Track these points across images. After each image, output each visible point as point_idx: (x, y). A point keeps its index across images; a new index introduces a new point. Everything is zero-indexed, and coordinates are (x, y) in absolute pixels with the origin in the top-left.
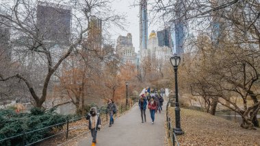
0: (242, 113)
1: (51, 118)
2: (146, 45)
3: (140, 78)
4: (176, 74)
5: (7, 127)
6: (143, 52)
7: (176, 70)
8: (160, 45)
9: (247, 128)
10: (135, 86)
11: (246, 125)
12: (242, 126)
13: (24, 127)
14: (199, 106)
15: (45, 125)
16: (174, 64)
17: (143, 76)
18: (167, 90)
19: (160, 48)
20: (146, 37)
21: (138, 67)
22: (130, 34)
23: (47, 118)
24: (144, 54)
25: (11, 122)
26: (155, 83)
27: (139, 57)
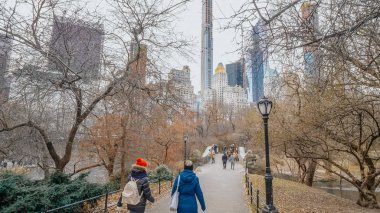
0: (357, 184)
1: (82, 189)
2: (210, 83)
3: (201, 131)
4: (266, 126)
5: (20, 201)
6: (206, 92)
7: (266, 120)
8: (230, 83)
9: (366, 206)
10: (194, 143)
11: (364, 202)
12: (359, 203)
13: (46, 201)
14: (289, 173)
15: (75, 199)
16: (263, 111)
17: (205, 128)
18: (242, 149)
19: (230, 88)
20: (210, 72)
21: (198, 114)
22: (187, 68)
23: (76, 189)
24: (208, 97)
25: (25, 194)
26: (223, 138)
27: (200, 100)
